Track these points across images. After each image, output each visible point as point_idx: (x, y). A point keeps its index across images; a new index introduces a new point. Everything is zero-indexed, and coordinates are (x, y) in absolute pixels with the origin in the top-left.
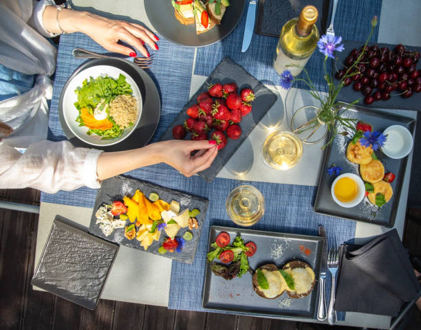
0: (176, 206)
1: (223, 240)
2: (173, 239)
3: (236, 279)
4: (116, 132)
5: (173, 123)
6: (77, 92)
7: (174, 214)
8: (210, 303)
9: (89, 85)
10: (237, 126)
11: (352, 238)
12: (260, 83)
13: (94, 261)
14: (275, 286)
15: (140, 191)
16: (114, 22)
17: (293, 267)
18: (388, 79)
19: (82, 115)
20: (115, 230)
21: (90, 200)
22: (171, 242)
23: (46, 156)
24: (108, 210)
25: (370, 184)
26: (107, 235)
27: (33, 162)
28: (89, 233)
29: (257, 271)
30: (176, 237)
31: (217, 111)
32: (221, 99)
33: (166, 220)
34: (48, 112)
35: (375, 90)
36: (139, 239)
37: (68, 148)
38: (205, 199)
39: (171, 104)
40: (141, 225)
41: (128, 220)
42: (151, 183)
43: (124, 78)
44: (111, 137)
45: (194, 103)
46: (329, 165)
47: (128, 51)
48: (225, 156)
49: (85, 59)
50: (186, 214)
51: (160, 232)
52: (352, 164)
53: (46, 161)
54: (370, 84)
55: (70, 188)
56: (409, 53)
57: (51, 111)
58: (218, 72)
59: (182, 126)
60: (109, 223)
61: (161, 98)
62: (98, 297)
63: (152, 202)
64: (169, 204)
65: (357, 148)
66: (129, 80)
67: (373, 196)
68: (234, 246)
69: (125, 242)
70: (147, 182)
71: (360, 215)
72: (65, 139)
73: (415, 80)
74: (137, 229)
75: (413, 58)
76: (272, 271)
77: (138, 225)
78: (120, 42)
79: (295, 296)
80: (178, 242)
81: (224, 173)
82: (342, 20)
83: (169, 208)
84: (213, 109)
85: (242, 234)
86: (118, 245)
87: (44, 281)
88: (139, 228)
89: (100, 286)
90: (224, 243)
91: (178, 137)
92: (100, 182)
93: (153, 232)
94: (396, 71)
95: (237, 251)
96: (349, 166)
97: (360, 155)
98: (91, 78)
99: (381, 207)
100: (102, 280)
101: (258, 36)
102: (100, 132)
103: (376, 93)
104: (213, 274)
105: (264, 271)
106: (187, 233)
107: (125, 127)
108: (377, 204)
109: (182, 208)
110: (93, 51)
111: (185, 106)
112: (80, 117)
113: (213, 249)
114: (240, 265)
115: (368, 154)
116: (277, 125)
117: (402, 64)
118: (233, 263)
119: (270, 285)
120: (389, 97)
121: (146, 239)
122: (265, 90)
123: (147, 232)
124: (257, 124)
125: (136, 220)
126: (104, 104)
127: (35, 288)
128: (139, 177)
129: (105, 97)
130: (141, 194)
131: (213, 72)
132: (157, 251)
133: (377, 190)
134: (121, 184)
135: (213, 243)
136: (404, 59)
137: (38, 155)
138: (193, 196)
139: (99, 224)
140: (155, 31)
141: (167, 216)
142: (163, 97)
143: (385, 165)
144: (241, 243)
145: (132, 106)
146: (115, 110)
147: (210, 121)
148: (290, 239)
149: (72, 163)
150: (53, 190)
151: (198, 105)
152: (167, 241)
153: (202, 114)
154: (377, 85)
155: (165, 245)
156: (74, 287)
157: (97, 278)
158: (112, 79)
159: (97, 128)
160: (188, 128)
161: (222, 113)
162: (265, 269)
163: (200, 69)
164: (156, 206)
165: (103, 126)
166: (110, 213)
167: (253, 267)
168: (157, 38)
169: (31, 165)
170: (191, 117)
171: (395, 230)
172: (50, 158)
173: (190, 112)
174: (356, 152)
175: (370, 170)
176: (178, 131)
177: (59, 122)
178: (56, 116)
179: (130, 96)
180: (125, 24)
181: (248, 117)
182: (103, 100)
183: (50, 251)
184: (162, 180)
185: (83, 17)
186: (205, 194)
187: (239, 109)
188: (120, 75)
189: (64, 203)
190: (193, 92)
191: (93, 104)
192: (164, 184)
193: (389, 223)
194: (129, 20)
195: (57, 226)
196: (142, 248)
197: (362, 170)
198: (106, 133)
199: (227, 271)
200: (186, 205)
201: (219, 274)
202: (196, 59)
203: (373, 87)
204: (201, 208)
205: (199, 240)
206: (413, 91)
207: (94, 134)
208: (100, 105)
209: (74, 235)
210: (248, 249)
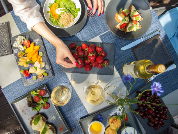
0: (43, 65)
2: (29, 73)
3: (31, 108)
4: (56, 22)
5: (75, 41)
7: (39, 66)
10: (91, 67)
12: (114, 64)
13: (1, 48)
15: (39, 47)
17: (51, 128)
18: (151, 113)
19: (53, 5)
20: (18, 48)
21: (23, 30)
22: (28, 73)
24: (24, 40)
26: (14, 46)
28: (10, 38)
29: (39, 115)
30: (31, 73)
31: (92, 56)
32: (97, 53)
33: (35, 65)
35: (143, 111)
36: (20, 60)
38: (54, 74)
39: (81, 35)
40: (26, 57)
41: (25, 50)
43: (79, 11)
44: (52, 21)
45: (88, 44)
46: (101, 114)
47: (90, 5)
48: (76, 71)
50: (43, 71)
51: (28, 66)
52: (108, 122)
54: (144, 107)
55: (22, 19)
56: (167, 114)
58: (107, 45)
59: (76, 46)
60: (19, 44)
61: (81, 30)
63: (38, 54)
64: (42, 62)
65: (115, 120)
66: (79, 13)
68: (43, 98)
70: (45, 47)
73: (158, 124)
75: (166, 117)
76: (43, 121)
77: (25, 55)
80: (30, 76)
81: (69, 75)
82: (160, 78)
83: (40, 63)
84: (91, 53)
85: (50, 98)
86: (13, 53)
88: (25, 56)
90: (41, 94)
91: (70, 47)
92: (32, 29)
93: (27, 63)
94: (157, 114)
95: (42, 101)
96: (106, 122)
97: (114, 124)
101: (131, 50)
102: (52, 16)
104: (26, 98)
106: (36, 77)
107: (60, 24)
109: (44, 68)
111: (85, 41)
113: (36, 91)
114: (37, 106)
115: (116, 127)
117: (161, 115)
118: (36, 103)
119: (37, 125)
120: (145, 118)
121: (22, 62)
122: (113, 68)
123: (25, 61)
124: (97, 74)
125: (27, 53)
126: (63, 10)
128: (45, 43)
129: (67, 9)
130: (39, 48)
131: (105, 43)
132: (21, 70)
134: (38, 38)
135: (39, 90)
136: (164, 114)
138: (52, 69)
139: (16, 40)
140: (105, 10)
141: (37, 64)
144: (46, 101)
145: (70, 21)
146: (64, 16)
147: (86, 55)
148: (61, 119)
149: (31, 14)
151: (89, 46)
152: (27, 71)
153: (86, 50)
154: (146, 111)
155: (25, 72)
158: (75, 7)
159: (52, 14)
160: (77, 48)
161: (92, 58)
162: (43, 118)
163: (103, 37)
164: (38, 57)
165: (55, 15)
166: (23, 41)
167: (40, 112)
168: (103, 13)
170: (82, 47)
173: (84, 45)
174: (114, 121)
175: (111, 132)
176: (73, 46)
179: (73, 18)
182: (65, 9)
186: (56, 73)
187: (98, 63)
188: (79, 8)
189: (15, 21)
190: (92, 40)
191: (61, 6)
192: (49, 54)
195: (5, 25)
196: (18, 63)
197: (108, 129)
198: (53, 18)
199: (31, 103)
200: (47, 69)
201: (28, 101)
202: (106, 33)
203: (144, 109)
204: (49, 75)
205: (36, 83)
206: (153, 126)
207: (49, 14)
208: (62, 8)
209: (6, 33)
210: (46, 105)
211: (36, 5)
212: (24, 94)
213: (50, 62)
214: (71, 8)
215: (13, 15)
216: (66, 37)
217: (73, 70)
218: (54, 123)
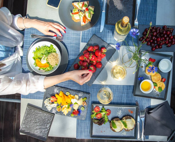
0: (77, 97)
1: (97, 109)
2: (76, 110)
3: (103, 125)
4: (51, 68)
5: (74, 63)
6: (34, 53)
7: (76, 100)
8: (94, 135)
9: (38, 49)
10: (100, 63)
11: (150, 105)
12: (109, 44)
13: (45, 121)
14: (119, 127)
16: (47, 23)
17: (126, 119)
18: (161, 40)
19: (36, 62)
20: (53, 108)
21: (42, 96)
22: (76, 112)
23: (22, 80)
24: (49, 100)
25: (155, 83)
26: (49, 110)
27: (17, 83)
28: (42, 110)
29: (111, 121)
30: (78, 109)
31: (92, 57)
32: (92, 52)
33: (73, 103)
35: (155, 45)
36: (63, 111)
37: (31, 76)
38: (89, 93)
39: (72, 55)
40: (63, 105)
41: (58, 104)
42: (66, 88)
43: (53, 46)
44: (49, 71)
45: (82, 54)
46: (139, 76)
47: (53, 34)
48: (96, 75)
49: (36, 38)
50: (81, 100)
51: (71, 108)
53: (22, 82)
54: (153, 42)
55: (33, 92)
57: (23, 61)
58: (91, 41)
59: (78, 64)
60: (50, 105)
61: (68, 53)
62: (47, 136)
63: (67, 96)
64: (74, 96)
66: (55, 47)
67: (157, 88)
68: (101, 112)
69: (57, 112)
70: (64, 88)
71: (152, 96)
73: (172, 40)
74: (61, 107)
75: (170, 31)
76: (118, 121)
77: (62, 106)
78: (50, 31)
79: (128, 130)
80: (79, 111)
81: (96, 82)
82: (141, 17)
83: (74, 98)
84: (90, 57)
85: (105, 106)
86: (54, 114)
87: (24, 130)
88: (62, 107)
89: (48, 131)
90: (97, 111)
91: (76, 69)
92: (45, 89)
93: (68, 108)
94: (164, 36)
95: (103, 114)
96: (147, 76)
98: (39, 46)
99: (161, 92)
100: (48, 128)
102: (44, 68)
103: (156, 46)
104: (94, 123)
105: (114, 121)
106: (82, 107)
107: (54, 66)
108: (159, 91)
109: (80, 98)
110: (39, 35)
111: (78, 55)
112: (36, 63)
113: (93, 113)
114: (104, 119)
116: (117, 61)
117: (166, 34)
118: (102, 118)
119: (117, 126)
120: (162, 47)
121: (66, 111)
122: (111, 47)
123: (66, 108)
124: (108, 61)
125: (61, 103)
126: (45, 57)
127: (21, 134)
128: (61, 86)
129: (45, 54)
130: (62, 93)
131: (89, 41)
132: (70, 116)
133: (158, 86)
134: (54, 89)
135: (93, 111)
136: (167, 31)
137: (19, 80)
138: (84, 92)
139: (46, 106)
141: (74, 101)
142: (69, 52)
143: (161, 75)
144: (104, 110)
145: (57, 57)
146: (50, 59)
147: (89, 62)
148: (124, 107)
149: (34, 82)
151: (84, 55)
152: (74, 111)
153: (85, 59)
154: (156, 43)
155: (73, 113)
156: (37, 132)
157: (46, 128)
158: (48, 46)
159: (43, 67)
160: (80, 65)
162: (115, 120)
163: (84, 40)
164: (68, 97)
165: (45, 66)
166: (50, 101)
167: (110, 120)
168: (65, 28)
169: (17, 84)
170: (81, 60)
171: (167, 101)
172: (24, 81)
173: (80, 58)
175: (155, 77)
176: (76, 66)
177: (27, 65)
178: (25, 62)
179: (55, 53)
180: (52, 23)
181: (104, 59)
182: (44, 56)
183: (26, 118)
184: (71, 86)
185: (34, 22)
186: (89, 91)
187: (100, 56)
188: (51, 45)
189: (31, 98)
190: (81, 49)
191: (41, 57)
192: (71, 88)
193: (164, 99)
194: (52, 21)
195: (29, 108)
196: (64, 115)
197: (152, 78)
198: (47, 69)
199: (99, 122)
200: (81, 96)
201: (96, 123)
202: (82, 36)
203: (154, 44)
204: (87, 97)
205: (87, 110)
206: (171, 44)
207: (41, 69)
208: (43, 58)
209: (36, 111)
210: (107, 112)
211: (28, 75)
212: (90, 124)
213: (78, 90)
214: (47, 51)
215: (26, 97)
216: (67, 68)
217: (94, 77)
218: (124, 114)
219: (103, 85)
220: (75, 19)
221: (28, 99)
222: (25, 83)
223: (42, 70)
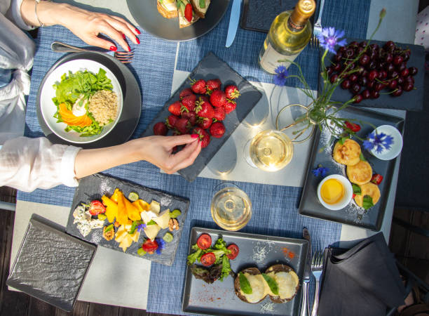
0: (156, 206)
1: (204, 242)
2: (152, 241)
3: (217, 282)
4: (95, 129)
5: (154, 120)
6: (56, 87)
7: (154, 215)
8: (190, 307)
9: (68, 79)
10: (220, 125)
11: (337, 241)
12: (245, 79)
13: (71, 262)
14: (258, 289)
15: (120, 190)
16: (94, 14)
17: (276, 271)
18: (377, 77)
19: (61, 111)
20: (93, 231)
21: (68, 198)
22: (151, 243)
23: (23, 154)
24: (86, 210)
25: (356, 185)
26: (84, 236)
27: (9, 160)
28: (66, 233)
29: (239, 275)
30: (156, 238)
31: (200, 107)
32: (204, 95)
33: (146, 221)
34: (26, 108)
35: (363, 88)
36: (118, 240)
37: (46, 145)
38: (186, 199)
39: (151, 100)
40: (120, 226)
41: (106, 220)
42: (130, 182)
43: (105, 72)
44: (90, 135)
45: (177, 99)
46: (315, 166)
47: (108, 45)
48: (208, 155)
49: (64, 53)
50: (167, 214)
51: (139, 233)
52: (338, 164)
53: (22, 158)
54: (358, 82)
55: (47, 186)
56: (398, 49)
57: (29, 106)
58: (201, 68)
59: (163, 123)
60: (87, 223)
61: (142, 95)
62: (75, 299)
63: (131, 202)
64: (150, 204)
65: (344, 148)
66: (110, 75)
67: (360, 198)
68: (215, 249)
69: (103, 242)
70: (126, 181)
71: (346, 218)
72: (42, 135)
73: (405, 78)
74: (115, 229)
75: (404, 56)
76: (254, 275)
77: (116, 226)
78: (100, 36)
79: (278, 301)
80: (158, 244)
81: (206, 173)
82: (330, 16)
83: (149, 208)
84: (196, 106)
85: (224, 236)
86: (96, 246)
87: (20, 281)
88: (118, 228)
89: (77, 287)
90: (205, 245)
92: (78, 180)
93: (133, 233)
94: (385, 68)
95: (218, 254)
96: (336, 167)
97: (348, 155)
98: (70, 72)
99: (368, 210)
100: (79, 281)
101: (243, 30)
102: (79, 128)
103: (365, 91)
104: (193, 277)
105: (246, 275)
106: (167, 234)
107: (104, 124)
108: (363, 206)
109: (163, 209)
110: (72, 44)
111: (167, 102)
112: (58, 113)
113: (194, 252)
114: (221, 268)
115: (356, 155)
116: (262, 123)
117: (393, 62)
118: (214, 265)
119: (253, 289)
120: (378, 96)
121: (125, 240)
122: (250, 86)
123: (126, 233)
124: (241, 122)
125: (115, 220)
126: (83, 100)
127: (10, 288)
128: (118, 175)
129: (85, 92)
130: (120, 193)
131: (196, 68)
132: (136, 253)
133: (364, 193)
134: (100, 182)
135: (194, 245)
136: (395, 56)
137: (15, 152)
138: (174, 196)
139: (76, 224)
140: (136, 25)
141: (147, 216)
142: (144, 93)
143: (372, 166)
144: (222, 245)
145: (112, 102)
146: (95, 106)
147: (193, 118)
148: (273, 242)
149: (49, 161)
150: (29, 189)
151: (181, 101)
152: (147, 242)
153: (185, 111)
154: (366, 84)
155: (145, 247)
156: (48, 287)
157: (74, 279)
158: (92, 74)
159: (76, 124)
160: (170, 126)
161: (206, 111)
162: (248, 272)
163: (183, 64)
164: (134, 205)
165: (81, 122)
166: (88, 212)
167: (235, 270)
168: (139, 32)
169: (7, 162)
170: (173, 114)
171: (382, 233)
172: (26, 155)
173: (172, 109)
174: (343, 152)
175: (358, 171)
176: (160, 129)
177: (36, 118)
178: (34, 111)
179: (110, 92)
180: (106, 17)
181: (232, 115)
182: (82, 96)
183: (26, 250)
184: (142, 179)
185: (62, 9)
186: (186, 194)
187: (223, 106)
188: (100, 69)
189: (40, 202)
190: (175, 88)
191: (72, 99)
192: (144, 183)
193: (376, 226)
194: (109, 13)
195: (34, 225)
196: (121, 250)
197: (349, 171)
198: (85, 130)
199: (208, 274)
200: (167, 205)
201: (200, 277)
202: (179, 54)
203: (361, 85)
204: (182, 208)
205: (180, 241)
206: (403, 89)
207: (72, 131)
208: (79, 100)
209: (51, 234)
210: (230, 251)
211: (39, 143)
212: (183, 277)
213: (160, 190)
214: (90, 84)
215: (30, 197)
216: (135, 131)
217: (203, 159)
218: (271, 259)
219: (224, 181)
220: (164, 10)
221: (35, 204)
222: (29, 162)
223: (73, 133)
